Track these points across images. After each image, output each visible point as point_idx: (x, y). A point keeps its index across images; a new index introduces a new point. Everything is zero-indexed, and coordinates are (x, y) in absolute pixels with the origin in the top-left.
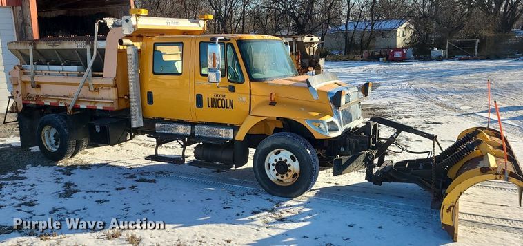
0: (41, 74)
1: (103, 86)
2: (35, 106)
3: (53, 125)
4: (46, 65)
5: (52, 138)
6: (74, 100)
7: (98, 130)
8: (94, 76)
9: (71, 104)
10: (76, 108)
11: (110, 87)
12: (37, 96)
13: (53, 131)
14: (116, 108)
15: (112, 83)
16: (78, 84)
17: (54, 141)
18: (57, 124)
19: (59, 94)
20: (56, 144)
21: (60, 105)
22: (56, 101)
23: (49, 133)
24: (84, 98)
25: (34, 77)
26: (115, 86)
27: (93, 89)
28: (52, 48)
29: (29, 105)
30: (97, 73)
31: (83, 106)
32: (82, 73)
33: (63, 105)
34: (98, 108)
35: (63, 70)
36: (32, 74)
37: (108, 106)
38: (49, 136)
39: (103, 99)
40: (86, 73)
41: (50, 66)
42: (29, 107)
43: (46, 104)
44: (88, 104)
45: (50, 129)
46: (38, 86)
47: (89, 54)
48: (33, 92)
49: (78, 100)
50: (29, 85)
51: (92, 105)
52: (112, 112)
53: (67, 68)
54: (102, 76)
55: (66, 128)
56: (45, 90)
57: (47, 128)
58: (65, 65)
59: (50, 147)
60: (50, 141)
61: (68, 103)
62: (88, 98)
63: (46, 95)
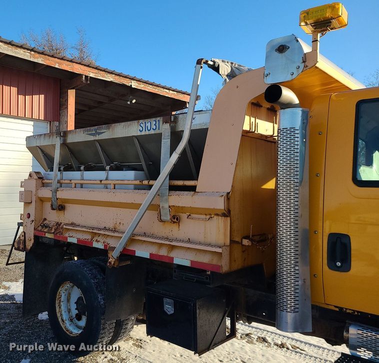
0: (69, 185)
1: (192, 212)
2: (52, 242)
3: (78, 283)
4: (79, 170)
5: (73, 306)
6: (125, 237)
7: (169, 309)
8: (172, 188)
9: (118, 246)
10: (126, 255)
11: (210, 214)
12: (58, 224)
13: (76, 293)
14: (225, 266)
15: (220, 205)
16: (136, 206)
17: (77, 312)
18: (85, 283)
19: (95, 224)
20: (79, 317)
21: (95, 245)
22: (87, 237)
23: (70, 294)
24: (145, 235)
25: (56, 191)
26: (227, 214)
27: (168, 218)
28: (92, 138)
29: (44, 240)
30: (180, 183)
31: (143, 252)
32: (145, 182)
33: (100, 246)
34: (177, 261)
35: (107, 179)
36: (55, 185)
37: (205, 259)
38: (68, 300)
39: (189, 241)
40: (157, 184)
41: (85, 172)
42: (44, 244)
43: (70, 240)
44: (154, 250)
45: (72, 287)
46: (62, 208)
47: (166, 143)
48: (53, 217)
49: (132, 240)
50: (48, 205)
51: (163, 252)
52: (216, 275)
53: (116, 175)
54: (193, 189)
55: (101, 292)
56: (72, 214)
57: (68, 285)
58: (112, 169)
59: (68, 323)
60: (69, 311)
61: (112, 243)
62: (152, 236)
63: (72, 224)
